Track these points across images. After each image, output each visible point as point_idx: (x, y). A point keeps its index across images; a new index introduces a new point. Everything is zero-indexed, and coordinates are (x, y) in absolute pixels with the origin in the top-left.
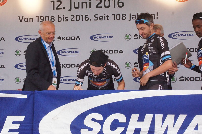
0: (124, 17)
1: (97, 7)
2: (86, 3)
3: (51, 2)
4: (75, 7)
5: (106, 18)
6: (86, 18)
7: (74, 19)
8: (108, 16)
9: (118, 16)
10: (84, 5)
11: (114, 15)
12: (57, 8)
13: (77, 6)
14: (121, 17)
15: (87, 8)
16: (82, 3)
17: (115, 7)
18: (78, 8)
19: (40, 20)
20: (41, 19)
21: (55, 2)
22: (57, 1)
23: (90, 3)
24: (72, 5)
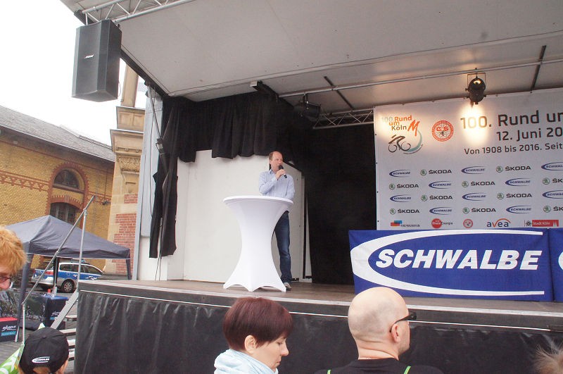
2: (535, 132)
6: (536, 147)
8: (560, 145)
10: (534, 134)
13: (525, 136)
15: (536, 137)
16: (531, 133)
19: (486, 151)
20: (488, 150)
21: (502, 133)
23: (540, 132)
24: (520, 136)
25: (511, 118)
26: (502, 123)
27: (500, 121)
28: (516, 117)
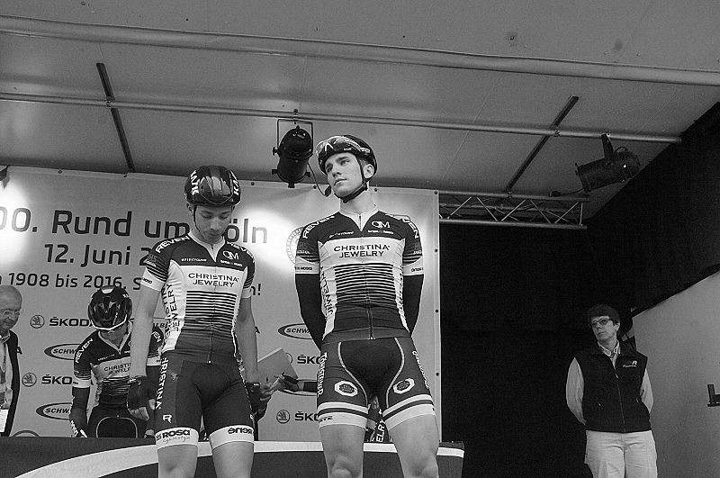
1: (142, 263)
2: (119, 254)
3: (46, 246)
4: (95, 261)
7: (92, 283)
10: (116, 257)
12: (58, 260)
13: (99, 258)
15: (120, 263)
16: (112, 253)
19: (15, 281)
20: (20, 279)
21: (55, 248)
22: (59, 246)
23: (128, 254)
24: (90, 256)
25: (77, 219)
26: (60, 227)
27: (56, 223)
28: (89, 219)
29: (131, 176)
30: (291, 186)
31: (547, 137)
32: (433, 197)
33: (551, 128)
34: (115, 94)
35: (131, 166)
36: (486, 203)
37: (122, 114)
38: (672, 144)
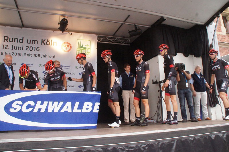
0: (39, 56)
1: (26, 50)
2: (21, 47)
3: (2, 45)
5: (30, 55)
6: (20, 54)
7: (14, 54)
9: (36, 55)
11: (34, 54)
12: (5, 48)
14: (38, 55)
15: (21, 49)
16: (19, 47)
17: (35, 51)
18: (16, 49)
21: (4, 45)
22: (6, 45)
23: (23, 47)
24: (13, 48)
25: (10, 38)
26: (6, 41)
27: (5, 39)
28: (13, 39)
29: (23, 28)
30: (63, 32)
31: (122, 24)
32: (96, 36)
33: (123, 22)
34: (19, 8)
35: (23, 26)
36: (108, 38)
37: (21, 12)
38: (149, 28)
